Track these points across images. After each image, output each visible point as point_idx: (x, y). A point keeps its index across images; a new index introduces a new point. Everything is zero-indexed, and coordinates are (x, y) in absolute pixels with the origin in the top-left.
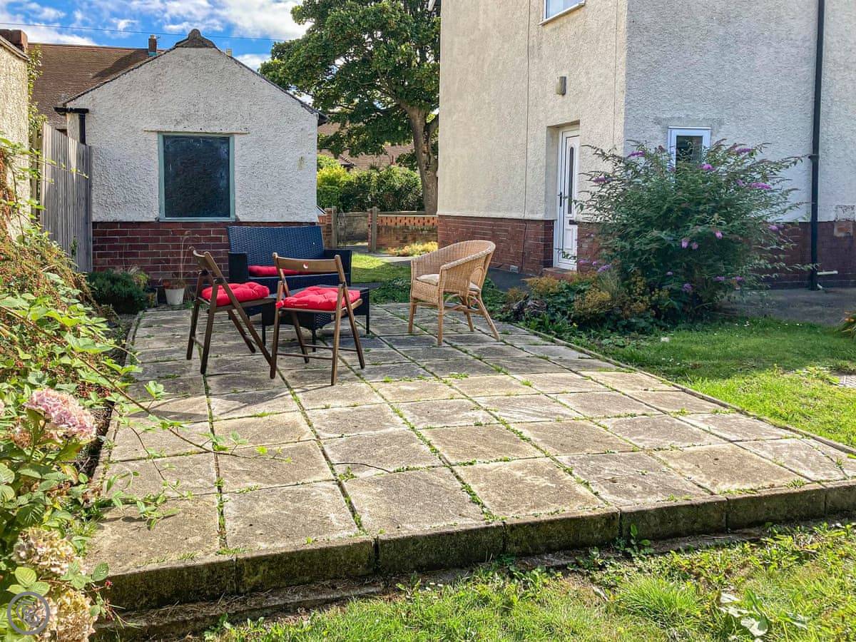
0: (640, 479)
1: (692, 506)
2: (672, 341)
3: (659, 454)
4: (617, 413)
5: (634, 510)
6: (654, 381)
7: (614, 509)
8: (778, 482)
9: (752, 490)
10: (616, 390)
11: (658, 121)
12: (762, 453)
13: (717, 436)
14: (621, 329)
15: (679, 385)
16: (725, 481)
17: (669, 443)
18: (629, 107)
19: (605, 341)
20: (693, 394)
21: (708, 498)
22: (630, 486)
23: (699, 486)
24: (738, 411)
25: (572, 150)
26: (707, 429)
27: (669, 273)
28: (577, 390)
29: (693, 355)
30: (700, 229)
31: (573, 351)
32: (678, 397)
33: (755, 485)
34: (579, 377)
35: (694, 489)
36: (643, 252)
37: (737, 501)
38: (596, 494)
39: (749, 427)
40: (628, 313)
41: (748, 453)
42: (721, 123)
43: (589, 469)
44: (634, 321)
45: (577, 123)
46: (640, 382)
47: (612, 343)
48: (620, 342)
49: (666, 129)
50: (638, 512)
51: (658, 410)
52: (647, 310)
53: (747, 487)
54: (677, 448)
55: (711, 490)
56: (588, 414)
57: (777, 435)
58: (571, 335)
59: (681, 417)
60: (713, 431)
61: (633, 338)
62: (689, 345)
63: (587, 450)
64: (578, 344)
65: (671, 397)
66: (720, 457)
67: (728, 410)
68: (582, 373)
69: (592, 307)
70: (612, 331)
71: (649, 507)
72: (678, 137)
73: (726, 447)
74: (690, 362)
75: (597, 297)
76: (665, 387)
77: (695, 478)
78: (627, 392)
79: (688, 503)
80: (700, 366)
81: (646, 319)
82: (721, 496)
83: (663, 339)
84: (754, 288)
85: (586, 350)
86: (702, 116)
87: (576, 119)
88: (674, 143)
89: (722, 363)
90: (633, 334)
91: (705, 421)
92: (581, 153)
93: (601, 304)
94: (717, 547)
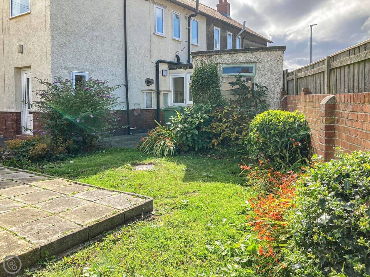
0: (52, 228)
1: (73, 234)
2: (74, 162)
3: (61, 215)
4: (44, 199)
5: (46, 244)
6: (64, 181)
7: (37, 246)
8: (108, 214)
9: (98, 220)
10: (46, 189)
11: (66, 69)
12: (104, 204)
13: (87, 200)
14: (52, 160)
15: (74, 181)
16: (88, 219)
17: (67, 208)
18: (53, 61)
19: (45, 166)
20: (79, 184)
21: (81, 228)
22: (46, 233)
23: (77, 224)
24: (97, 188)
25: (28, 79)
26: (83, 198)
27: (73, 133)
28: (26, 192)
29: (82, 167)
30: (84, 114)
31: (28, 174)
32: (73, 186)
33: (99, 217)
34: (28, 186)
35: (75, 226)
36: (62, 125)
37: (92, 226)
38: (29, 242)
39: (100, 194)
40: (55, 152)
41: (98, 205)
42: (92, 71)
43: (27, 230)
44: (58, 155)
45: (30, 67)
46: (57, 183)
47: (48, 167)
48: (51, 166)
49: (70, 72)
50: (49, 244)
51: (64, 194)
52: (64, 150)
53: (96, 219)
54: (70, 210)
55: (82, 224)
56: (30, 203)
57: (110, 195)
58: (27, 166)
59: (73, 195)
60: (85, 199)
61: (58, 163)
62: (81, 163)
63: (27, 221)
64: (30, 170)
65: (70, 187)
66: (87, 209)
67: (93, 188)
68: (30, 184)
69: (38, 152)
70: (48, 161)
71: (54, 240)
72: (75, 76)
73: (90, 204)
74: (81, 170)
75: (41, 147)
76: (69, 183)
77: (76, 221)
78: (51, 189)
79: (72, 233)
80: (85, 171)
81: (63, 154)
82: (86, 226)
83: (71, 162)
84: (107, 137)
85: (34, 172)
86: (85, 67)
87: (29, 65)
88: (74, 78)
89: (93, 168)
90: (58, 161)
91: (83, 195)
92: (32, 81)
93: (43, 149)
94: (84, 248)
